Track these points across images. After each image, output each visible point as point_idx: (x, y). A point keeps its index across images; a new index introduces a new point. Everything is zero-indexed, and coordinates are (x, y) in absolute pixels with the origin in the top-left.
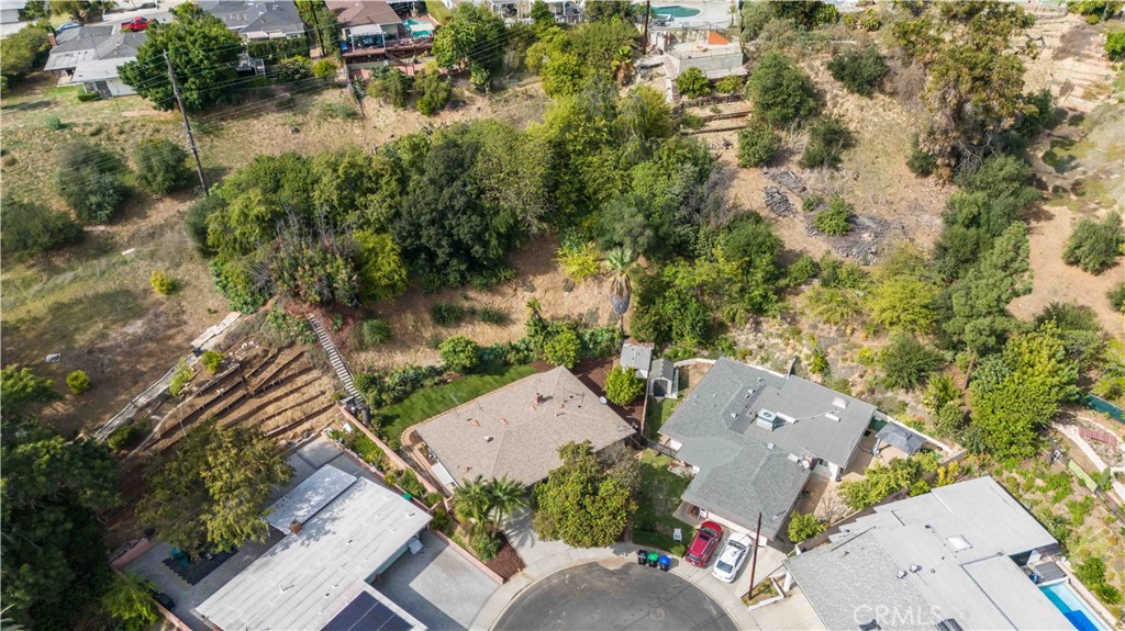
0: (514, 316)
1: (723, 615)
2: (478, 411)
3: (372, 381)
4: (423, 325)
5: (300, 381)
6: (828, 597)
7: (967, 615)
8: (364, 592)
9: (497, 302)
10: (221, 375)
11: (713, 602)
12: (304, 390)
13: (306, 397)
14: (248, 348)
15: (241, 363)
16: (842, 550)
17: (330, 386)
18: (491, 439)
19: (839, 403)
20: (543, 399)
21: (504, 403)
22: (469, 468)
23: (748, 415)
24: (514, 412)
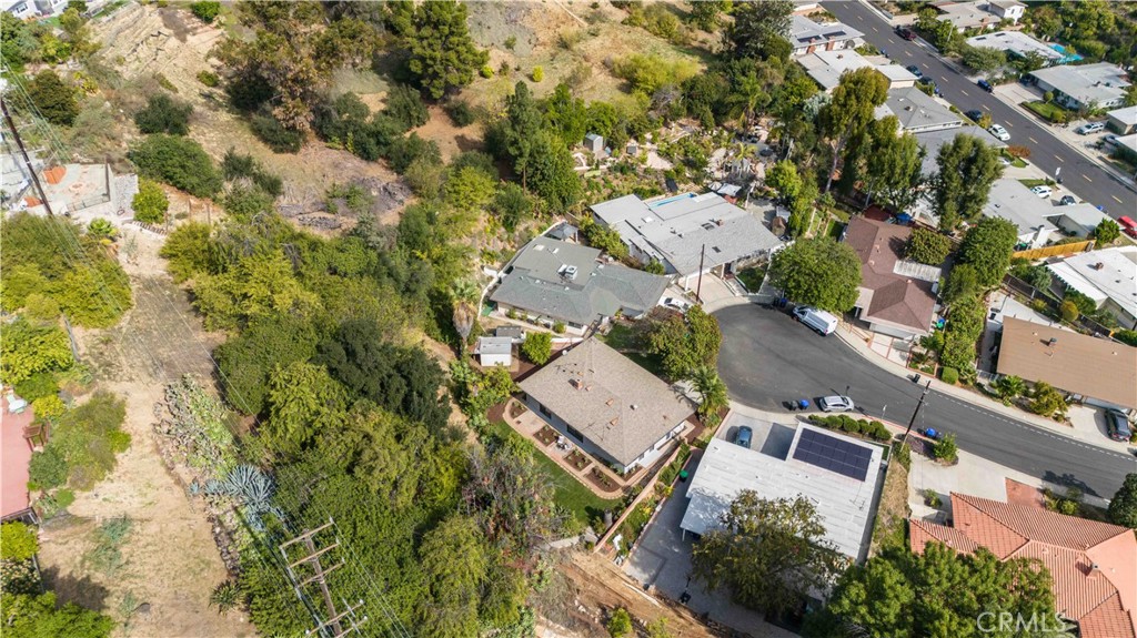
7: (695, 220)
8: (793, 458)
18: (632, 407)
19: (540, 248)
20: (574, 384)
21: (582, 411)
22: (665, 417)
23: (564, 283)
24: (593, 400)
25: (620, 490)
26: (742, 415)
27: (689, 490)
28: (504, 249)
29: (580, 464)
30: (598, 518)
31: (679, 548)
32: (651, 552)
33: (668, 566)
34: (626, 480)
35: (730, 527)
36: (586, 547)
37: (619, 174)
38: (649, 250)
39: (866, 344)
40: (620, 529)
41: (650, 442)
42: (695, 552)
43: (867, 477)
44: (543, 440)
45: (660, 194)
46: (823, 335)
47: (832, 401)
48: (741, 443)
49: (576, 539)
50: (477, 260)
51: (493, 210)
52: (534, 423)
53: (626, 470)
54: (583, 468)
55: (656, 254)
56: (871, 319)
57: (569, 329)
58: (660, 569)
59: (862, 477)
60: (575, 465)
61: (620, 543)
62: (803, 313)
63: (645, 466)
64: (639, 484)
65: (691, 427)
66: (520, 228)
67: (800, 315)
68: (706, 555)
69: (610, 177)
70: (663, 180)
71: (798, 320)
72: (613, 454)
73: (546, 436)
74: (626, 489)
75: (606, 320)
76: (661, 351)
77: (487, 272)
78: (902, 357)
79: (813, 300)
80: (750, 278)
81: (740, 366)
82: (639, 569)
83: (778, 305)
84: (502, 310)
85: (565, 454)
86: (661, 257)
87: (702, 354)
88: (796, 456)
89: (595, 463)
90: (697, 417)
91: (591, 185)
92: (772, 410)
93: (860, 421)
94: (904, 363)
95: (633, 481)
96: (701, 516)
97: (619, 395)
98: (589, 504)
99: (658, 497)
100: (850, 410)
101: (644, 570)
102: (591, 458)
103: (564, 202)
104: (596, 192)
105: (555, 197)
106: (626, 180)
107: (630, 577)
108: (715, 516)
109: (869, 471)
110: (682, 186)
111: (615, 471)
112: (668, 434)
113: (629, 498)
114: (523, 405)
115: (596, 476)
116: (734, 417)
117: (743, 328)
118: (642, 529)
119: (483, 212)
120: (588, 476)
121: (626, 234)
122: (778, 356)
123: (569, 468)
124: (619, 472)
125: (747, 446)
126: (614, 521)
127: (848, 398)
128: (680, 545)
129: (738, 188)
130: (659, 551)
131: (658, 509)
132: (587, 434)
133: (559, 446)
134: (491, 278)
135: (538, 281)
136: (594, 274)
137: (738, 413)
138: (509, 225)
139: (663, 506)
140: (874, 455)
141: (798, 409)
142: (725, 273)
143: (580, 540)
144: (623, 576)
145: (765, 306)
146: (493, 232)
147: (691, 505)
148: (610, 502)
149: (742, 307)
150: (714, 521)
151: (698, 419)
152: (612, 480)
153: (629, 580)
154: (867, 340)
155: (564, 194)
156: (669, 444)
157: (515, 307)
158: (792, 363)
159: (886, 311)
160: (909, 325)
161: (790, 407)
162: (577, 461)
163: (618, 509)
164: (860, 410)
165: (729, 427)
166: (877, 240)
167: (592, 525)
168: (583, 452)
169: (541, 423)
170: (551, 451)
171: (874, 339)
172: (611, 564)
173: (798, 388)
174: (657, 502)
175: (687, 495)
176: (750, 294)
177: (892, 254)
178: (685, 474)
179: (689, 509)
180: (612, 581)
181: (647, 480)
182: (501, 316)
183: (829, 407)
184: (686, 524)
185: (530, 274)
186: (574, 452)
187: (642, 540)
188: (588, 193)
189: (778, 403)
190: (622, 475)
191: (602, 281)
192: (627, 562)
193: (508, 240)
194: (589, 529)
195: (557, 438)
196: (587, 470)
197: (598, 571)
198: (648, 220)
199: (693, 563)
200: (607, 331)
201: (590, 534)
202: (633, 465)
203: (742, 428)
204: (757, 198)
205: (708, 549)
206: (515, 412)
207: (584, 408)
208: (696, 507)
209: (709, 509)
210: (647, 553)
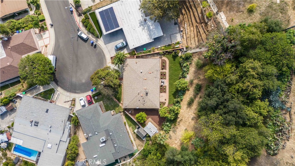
0: (188, 109)
1: (75, 93)
2: (155, 76)
3: (188, 58)
4: (199, 80)
5: (196, 39)
6: (58, 110)
7: (37, 130)
8: (119, 27)
9: (195, 106)
10: (205, 17)
11: (79, 93)
12: (194, 39)
13: (192, 39)
14: (211, 26)
15: (207, 23)
16: (64, 122)
17: (192, 47)
20: (147, 94)
21: (153, 84)
22: (136, 63)
23: (109, 137)
24: (148, 84)
25: (162, 59)
26: (110, 54)
27: (151, 41)
32: (171, 39)
39: (48, 46)
40: (174, 48)
43: (110, 7)
44: (166, 89)
58: (173, 34)
59: (112, 8)
60: (165, 74)
61: (177, 45)
89: (161, 70)
96: (157, 32)
97: (141, 79)
109: (108, 8)
120: (166, 69)
130: (169, 38)
159: (32, 45)
160: (32, 36)
170: (167, 84)
175: (153, 40)
176: (55, 89)
184: (162, 34)
187: (171, 43)
206: (163, 103)
207: (152, 84)
208: (156, 35)
209: (153, 32)
210: (172, 40)
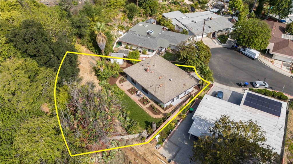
18: (170, 80)
19: (141, 25)
20: (146, 70)
22: (184, 85)
23: (148, 36)
24: (153, 77)
25: (162, 115)
26: (219, 87)
27: (194, 116)
28: (128, 26)
29: (145, 103)
30: (149, 126)
31: (188, 143)
32: (174, 143)
33: (181, 151)
34: (165, 110)
35: (214, 134)
36: (141, 139)
37: (173, 5)
38: (183, 27)
39: (271, 63)
41: (177, 95)
42: (195, 146)
43: (281, 115)
44: (131, 93)
45: (188, 12)
46: (253, 59)
47: (258, 83)
48: (219, 97)
49: (137, 135)
50: (116, 28)
51: (124, 12)
52: (128, 86)
53: (165, 106)
54: (147, 104)
55: (186, 28)
56: (274, 53)
57: (148, 53)
58: (178, 152)
59: (279, 115)
60: (143, 103)
61: (159, 138)
62: (245, 50)
63: (174, 105)
64: (171, 112)
65: (196, 91)
66: (135, 19)
67: (243, 51)
68: (201, 148)
69: (170, 5)
70: (190, 7)
71: (242, 53)
72: (160, 98)
73: (132, 91)
74: (164, 114)
75: (163, 50)
76: (184, 58)
77: (120, 33)
78: (288, 69)
79: (250, 43)
80: (222, 39)
81: (218, 69)
82: (167, 151)
83: (234, 48)
84: (123, 46)
85: (139, 98)
86: (187, 29)
87: (202, 60)
88: (245, 104)
89: (152, 103)
90: (199, 86)
91: (163, 7)
92: (231, 86)
93: (273, 92)
94: (289, 71)
95: (168, 111)
96: (199, 128)
97: (165, 75)
98: (147, 120)
99: (179, 119)
100: (267, 87)
101: (170, 152)
102: (150, 101)
103: (152, 11)
104: (164, 10)
105: (148, 8)
106: (176, 7)
107: (162, 155)
108: (206, 129)
109: (282, 112)
110: (197, 10)
111: (160, 106)
112: (185, 92)
113: (165, 118)
114: (125, 79)
115: (152, 108)
116: (215, 88)
117: (219, 55)
118: (170, 132)
119: (121, 13)
120: (148, 108)
121: (174, 22)
122: (234, 66)
123: (140, 104)
124: (162, 107)
125: (221, 98)
126: (157, 128)
127: (266, 83)
128: (188, 141)
129: (218, 10)
130: (177, 143)
131: (179, 124)
132: (149, 90)
133: (137, 95)
134: (121, 35)
135: (138, 35)
136: (160, 33)
137: (217, 86)
138: (131, 18)
139: (181, 123)
140: (283, 105)
141: (243, 86)
142: (212, 37)
143: (139, 136)
144: (158, 155)
145: (228, 48)
146: (124, 20)
147: (194, 123)
148: (157, 119)
149: (219, 48)
150: (205, 131)
151: (199, 87)
152: (159, 110)
153: (161, 157)
154: (272, 62)
155: (152, 8)
156: (185, 97)
157: (128, 44)
158: (240, 69)
159: (281, 50)
161: (240, 85)
162: (144, 101)
163: (159, 122)
164: (271, 88)
165: (212, 91)
166: (274, 26)
167: (147, 129)
168: (147, 98)
169: (131, 86)
170: (134, 97)
171: (275, 62)
172: (153, 148)
173: (243, 78)
174: (178, 121)
175: (192, 118)
176: (222, 44)
177: (281, 32)
178: (192, 109)
179: (193, 125)
180: (152, 157)
181: (174, 111)
182: (123, 48)
183: (258, 86)
184: (191, 132)
185: (135, 33)
186: (143, 98)
187: (170, 137)
188: (162, 10)
189: (234, 83)
190: (163, 108)
191: (163, 36)
192: (162, 147)
193: (130, 23)
194: (145, 131)
195: (137, 92)
196: (148, 105)
197: (145, 152)
198: (183, 18)
199: (194, 151)
200: (164, 54)
201: (145, 134)
202: (168, 104)
203: (219, 92)
204: (225, 14)
205: (202, 145)
206: (122, 81)
207: (149, 80)
208: (197, 124)
209: (203, 125)
210: (172, 144)
